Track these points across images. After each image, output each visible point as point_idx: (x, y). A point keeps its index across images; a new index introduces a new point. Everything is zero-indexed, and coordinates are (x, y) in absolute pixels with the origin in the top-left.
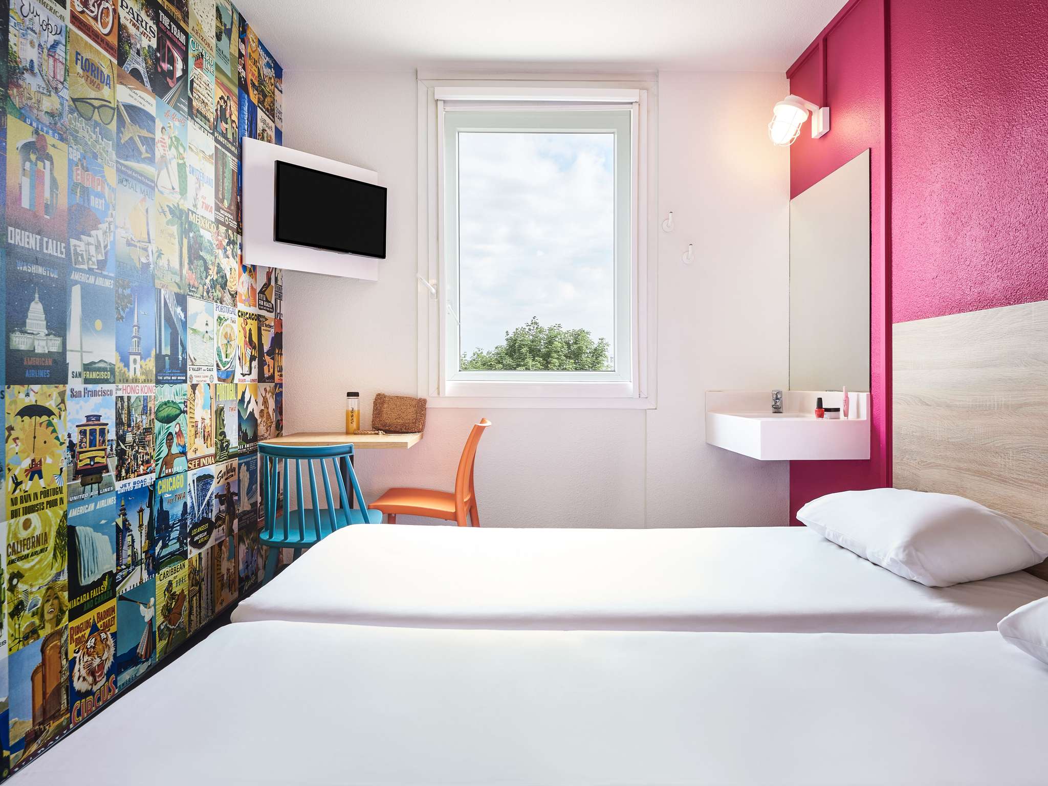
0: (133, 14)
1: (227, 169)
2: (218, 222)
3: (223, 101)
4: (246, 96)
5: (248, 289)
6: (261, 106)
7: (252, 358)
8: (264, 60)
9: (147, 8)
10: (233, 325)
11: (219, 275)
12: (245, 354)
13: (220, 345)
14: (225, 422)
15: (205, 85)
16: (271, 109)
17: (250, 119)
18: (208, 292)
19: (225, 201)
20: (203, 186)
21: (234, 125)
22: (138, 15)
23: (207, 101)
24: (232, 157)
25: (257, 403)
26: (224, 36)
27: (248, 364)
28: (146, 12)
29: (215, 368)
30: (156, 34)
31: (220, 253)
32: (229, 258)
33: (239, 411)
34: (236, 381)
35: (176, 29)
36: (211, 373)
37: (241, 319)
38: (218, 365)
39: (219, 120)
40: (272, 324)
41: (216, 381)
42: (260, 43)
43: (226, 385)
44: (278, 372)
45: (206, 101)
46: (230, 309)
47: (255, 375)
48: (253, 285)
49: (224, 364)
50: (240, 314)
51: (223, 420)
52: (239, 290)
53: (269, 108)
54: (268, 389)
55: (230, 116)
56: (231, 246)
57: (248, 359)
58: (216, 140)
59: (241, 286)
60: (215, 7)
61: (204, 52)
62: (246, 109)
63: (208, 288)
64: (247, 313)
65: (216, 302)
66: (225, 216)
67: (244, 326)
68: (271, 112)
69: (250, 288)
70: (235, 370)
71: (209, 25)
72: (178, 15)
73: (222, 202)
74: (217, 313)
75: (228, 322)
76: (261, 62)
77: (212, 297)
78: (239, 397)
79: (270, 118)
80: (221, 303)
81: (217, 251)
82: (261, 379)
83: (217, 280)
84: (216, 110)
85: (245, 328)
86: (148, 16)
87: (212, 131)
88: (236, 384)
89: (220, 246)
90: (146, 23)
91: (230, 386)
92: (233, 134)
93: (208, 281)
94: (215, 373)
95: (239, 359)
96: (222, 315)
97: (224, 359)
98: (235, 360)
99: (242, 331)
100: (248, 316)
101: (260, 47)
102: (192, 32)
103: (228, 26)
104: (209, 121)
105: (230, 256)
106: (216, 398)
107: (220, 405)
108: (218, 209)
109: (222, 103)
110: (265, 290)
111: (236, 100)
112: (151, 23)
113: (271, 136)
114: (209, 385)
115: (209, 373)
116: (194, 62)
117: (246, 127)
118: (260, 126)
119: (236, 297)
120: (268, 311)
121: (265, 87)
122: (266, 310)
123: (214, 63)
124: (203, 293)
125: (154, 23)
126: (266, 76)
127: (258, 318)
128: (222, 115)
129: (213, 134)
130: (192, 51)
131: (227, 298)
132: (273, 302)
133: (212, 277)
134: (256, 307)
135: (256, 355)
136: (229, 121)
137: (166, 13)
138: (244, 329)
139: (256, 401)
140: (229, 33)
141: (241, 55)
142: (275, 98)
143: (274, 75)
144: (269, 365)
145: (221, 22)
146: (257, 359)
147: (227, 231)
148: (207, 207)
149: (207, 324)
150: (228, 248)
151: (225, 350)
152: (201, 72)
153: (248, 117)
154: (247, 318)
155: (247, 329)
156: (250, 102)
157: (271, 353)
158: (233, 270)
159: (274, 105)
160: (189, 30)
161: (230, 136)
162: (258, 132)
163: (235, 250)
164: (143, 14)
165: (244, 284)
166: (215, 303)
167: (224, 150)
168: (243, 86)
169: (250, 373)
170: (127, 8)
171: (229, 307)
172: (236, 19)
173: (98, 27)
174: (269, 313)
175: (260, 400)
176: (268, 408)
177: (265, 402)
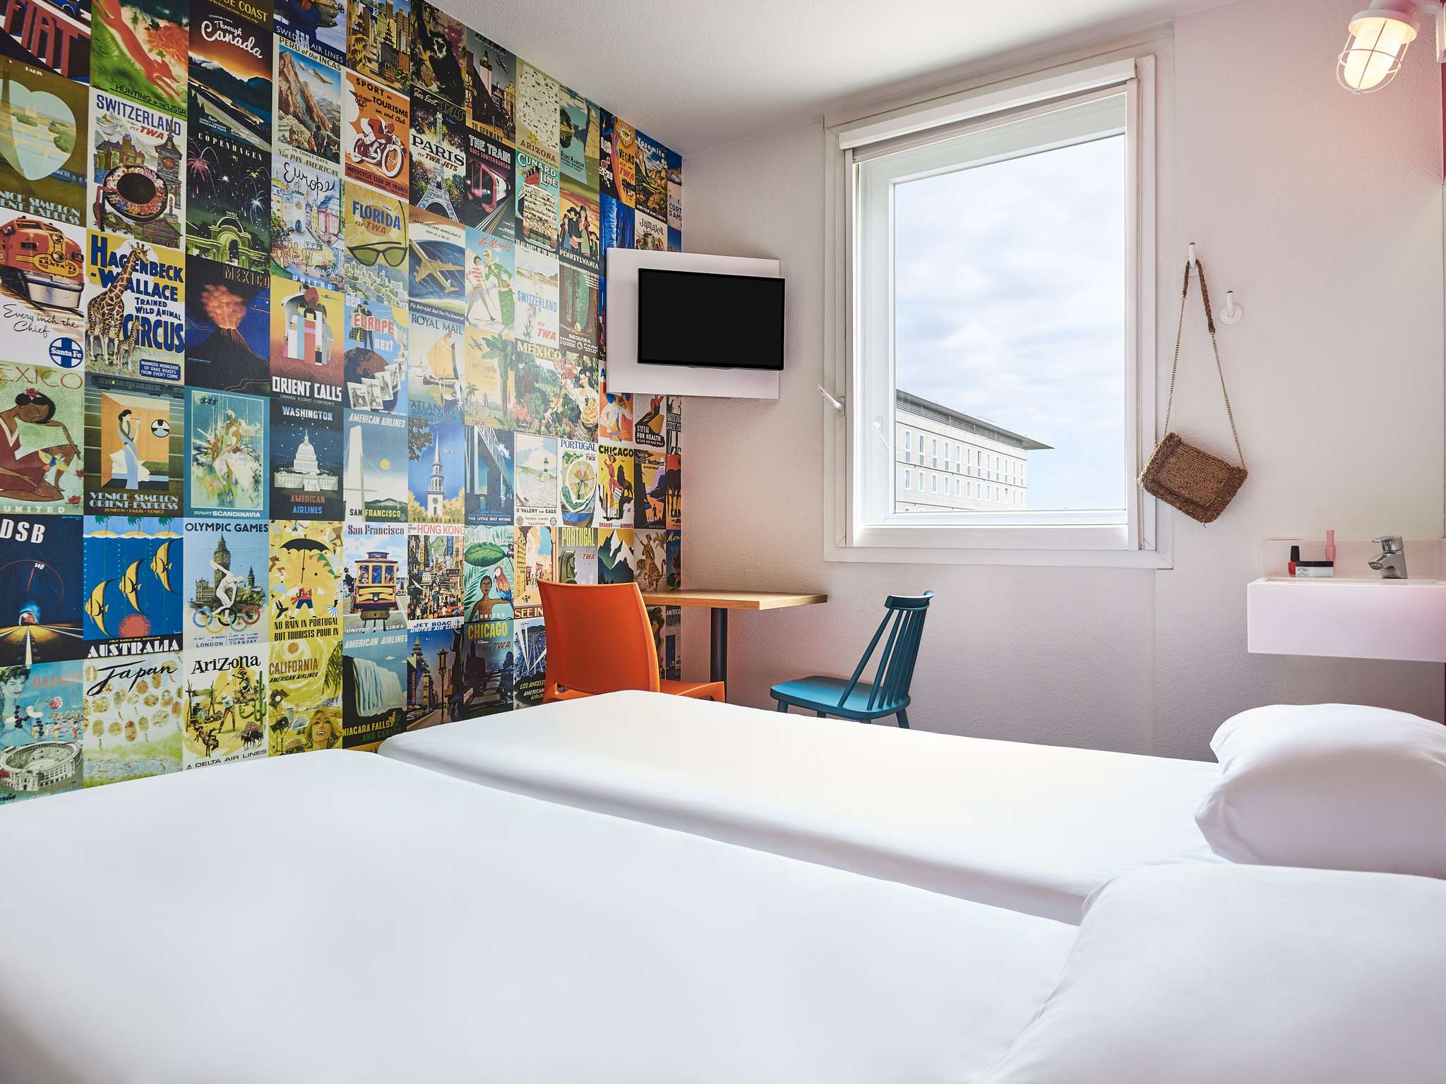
0: (431, 148)
1: (581, 289)
2: (564, 349)
3: (573, 213)
4: (614, 201)
5: (617, 420)
6: (641, 207)
7: (624, 500)
8: (647, 151)
9: (450, 136)
10: (590, 462)
11: (566, 407)
12: (612, 494)
13: (567, 484)
14: (575, 571)
15: (543, 201)
16: (661, 208)
17: (621, 225)
18: (548, 427)
19: (578, 324)
20: (540, 311)
21: (593, 237)
22: (437, 147)
23: (547, 218)
24: (589, 273)
25: (632, 552)
26: (574, 140)
27: (616, 506)
28: (450, 141)
29: (559, 510)
30: (465, 161)
31: (569, 383)
32: (583, 387)
33: (600, 560)
34: (595, 525)
35: (495, 149)
36: (553, 515)
37: (605, 456)
38: (563, 507)
39: (567, 235)
40: (662, 460)
41: (560, 524)
42: (639, 134)
43: (577, 529)
44: (672, 516)
45: (544, 217)
46: (585, 445)
47: (628, 518)
48: (626, 415)
49: (575, 506)
50: (602, 449)
51: (573, 569)
52: (601, 423)
53: (657, 207)
54: (653, 536)
55: (586, 228)
56: (588, 374)
57: (616, 501)
58: (562, 258)
59: (605, 418)
60: (558, 112)
61: (540, 164)
62: (614, 215)
63: (549, 422)
64: (615, 449)
65: (562, 437)
66: (577, 341)
67: (608, 462)
68: (661, 212)
69: (620, 419)
70: (593, 514)
71: (549, 132)
72: (498, 133)
73: (572, 325)
74: (562, 451)
75: (583, 459)
76: (641, 157)
77: (554, 433)
78: (601, 543)
79: (658, 219)
80: (570, 439)
81: (564, 381)
82: (640, 522)
83: (562, 413)
84: (562, 226)
85: (611, 465)
86: (452, 144)
87: (555, 250)
88: (596, 530)
89: (568, 374)
90: (450, 153)
91: (584, 531)
92: (591, 248)
93: (548, 415)
94: (559, 515)
95: (601, 500)
96: (571, 451)
97: (575, 500)
98: (594, 501)
99: (606, 470)
100: (617, 451)
101: (639, 139)
102: (523, 147)
103: (582, 127)
104: (549, 239)
105: (586, 385)
106: (560, 543)
107: (567, 552)
108: (563, 333)
109: (572, 215)
110: (648, 421)
111: (597, 208)
112: (456, 151)
113: (659, 240)
114: (549, 528)
115: (550, 516)
116: (524, 179)
117: (614, 236)
118: (639, 230)
119: (595, 430)
120: (653, 445)
121: (649, 184)
122: (650, 444)
123: (558, 174)
124: (540, 428)
125: (461, 151)
126: (651, 171)
127: (636, 453)
128: (573, 228)
129: (557, 252)
130: (521, 168)
131: (580, 431)
132: (664, 433)
133: (555, 410)
134: (631, 440)
135: (630, 496)
136: (584, 234)
137: (480, 136)
138: (610, 468)
139: (630, 549)
140: (583, 135)
141: (603, 155)
142: (669, 194)
143: (666, 167)
144: (655, 509)
145: (569, 126)
146: (633, 501)
147: (581, 357)
148: (546, 334)
149: (546, 462)
150: (582, 376)
151: (576, 490)
152: (536, 188)
153: (618, 225)
154: (615, 454)
155: (616, 466)
156: (621, 206)
157: (659, 494)
158: (591, 401)
159: (666, 201)
160: (516, 146)
161: (585, 250)
162: (636, 238)
163: (595, 377)
164: (446, 145)
165: (610, 416)
166: (559, 439)
167: (575, 268)
168: (608, 191)
169: (621, 517)
170: (422, 143)
171: (584, 442)
172: (595, 116)
173: (384, 172)
174: (655, 447)
175: (639, 549)
176: (652, 559)
177: (648, 551)
